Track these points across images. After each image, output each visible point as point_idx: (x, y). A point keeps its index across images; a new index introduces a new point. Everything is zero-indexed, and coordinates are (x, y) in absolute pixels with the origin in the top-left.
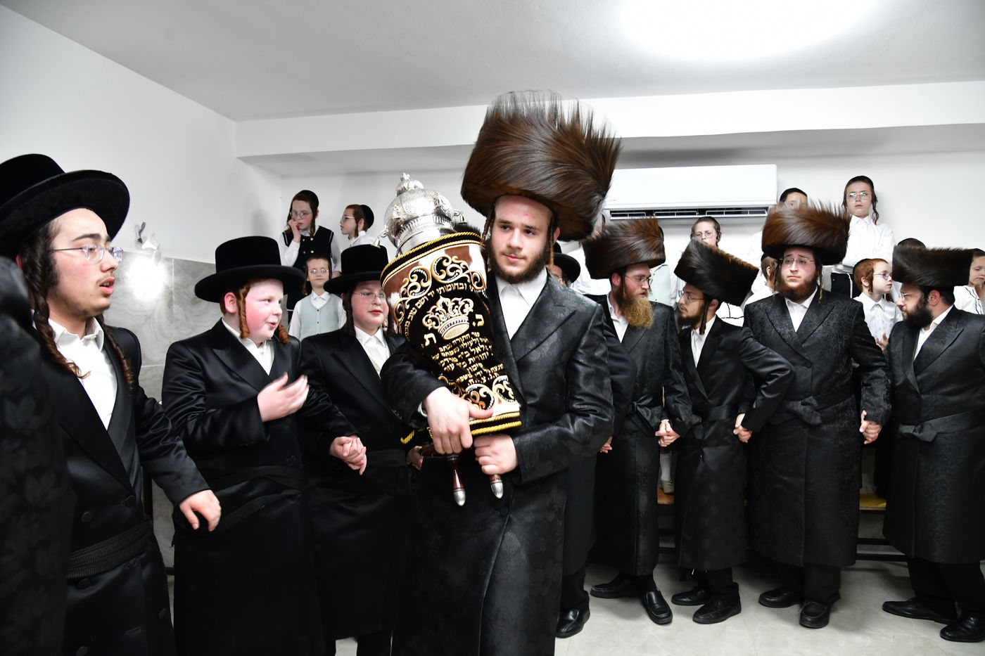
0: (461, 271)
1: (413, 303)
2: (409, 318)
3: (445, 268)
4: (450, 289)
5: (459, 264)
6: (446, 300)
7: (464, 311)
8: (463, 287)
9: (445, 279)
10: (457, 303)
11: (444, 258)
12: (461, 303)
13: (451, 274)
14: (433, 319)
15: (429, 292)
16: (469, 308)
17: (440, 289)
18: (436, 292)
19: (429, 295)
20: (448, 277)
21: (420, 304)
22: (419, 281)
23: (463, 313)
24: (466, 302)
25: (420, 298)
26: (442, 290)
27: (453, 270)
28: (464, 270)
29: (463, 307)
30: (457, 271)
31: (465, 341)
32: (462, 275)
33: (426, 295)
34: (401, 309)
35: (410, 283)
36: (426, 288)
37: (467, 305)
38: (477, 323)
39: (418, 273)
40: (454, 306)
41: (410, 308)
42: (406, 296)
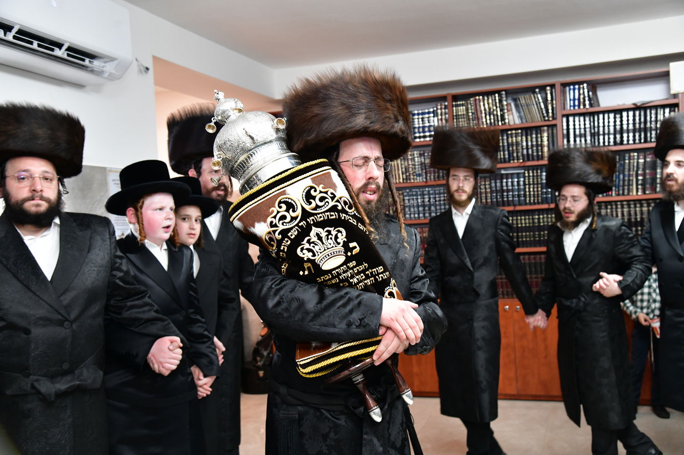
0: (330, 200)
1: (284, 233)
2: (282, 248)
3: (314, 198)
4: (322, 219)
5: (326, 193)
6: (320, 230)
7: (339, 240)
8: (334, 216)
9: (315, 209)
10: (329, 232)
11: (312, 187)
12: (334, 233)
13: (320, 204)
14: (309, 250)
15: (300, 222)
16: (342, 238)
17: (311, 218)
18: (307, 222)
19: (300, 224)
20: (317, 207)
21: (293, 234)
22: (287, 211)
23: (339, 244)
24: (339, 231)
25: (292, 228)
26: (313, 220)
27: (322, 199)
28: (333, 198)
29: (336, 237)
30: (327, 200)
31: (344, 272)
32: (332, 204)
33: (297, 225)
34: (271, 239)
35: (278, 212)
36: (296, 218)
37: (339, 235)
38: (352, 252)
39: (286, 203)
40: (327, 236)
41: (283, 239)
42: (276, 226)
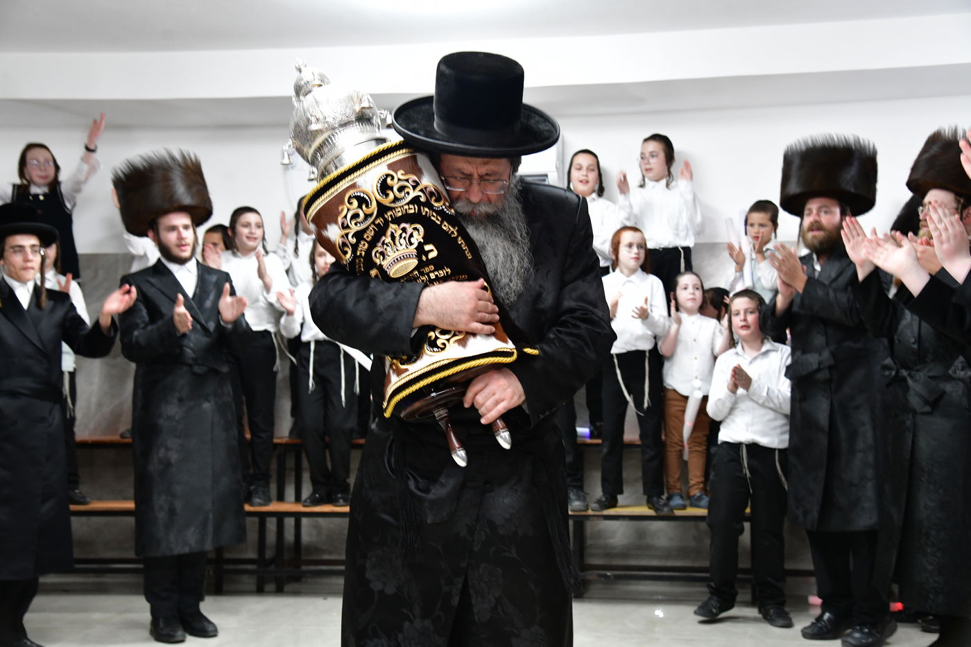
0: (411, 190)
1: (359, 235)
2: (358, 254)
3: (391, 188)
4: (400, 214)
5: (407, 180)
6: (395, 228)
7: (413, 241)
8: (412, 210)
9: (393, 202)
10: (404, 230)
11: (387, 175)
12: (410, 230)
13: (399, 195)
14: (381, 253)
15: (376, 219)
16: (418, 238)
17: (389, 213)
18: (385, 219)
19: (377, 222)
20: (396, 199)
21: (370, 235)
22: (360, 206)
23: (411, 244)
24: (416, 229)
25: (367, 228)
26: (391, 216)
27: (401, 189)
28: (414, 188)
29: (411, 235)
30: (406, 190)
32: (413, 194)
33: (373, 223)
34: (344, 244)
35: (349, 210)
36: (371, 215)
37: (415, 233)
38: (427, 256)
39: (358, 198)
40: (401, 236)
41: (358, 242)
42: (348, 227)
